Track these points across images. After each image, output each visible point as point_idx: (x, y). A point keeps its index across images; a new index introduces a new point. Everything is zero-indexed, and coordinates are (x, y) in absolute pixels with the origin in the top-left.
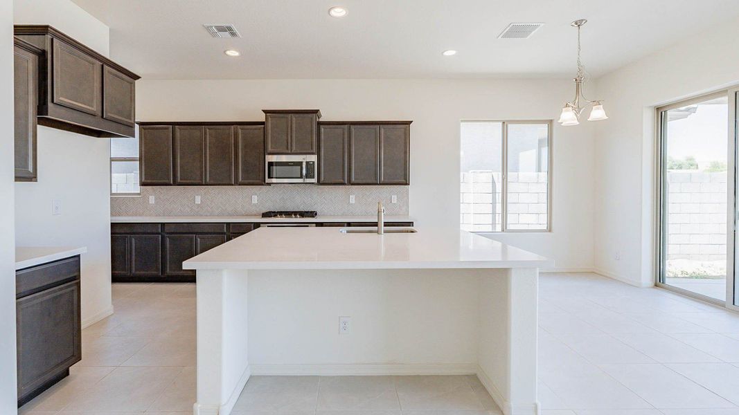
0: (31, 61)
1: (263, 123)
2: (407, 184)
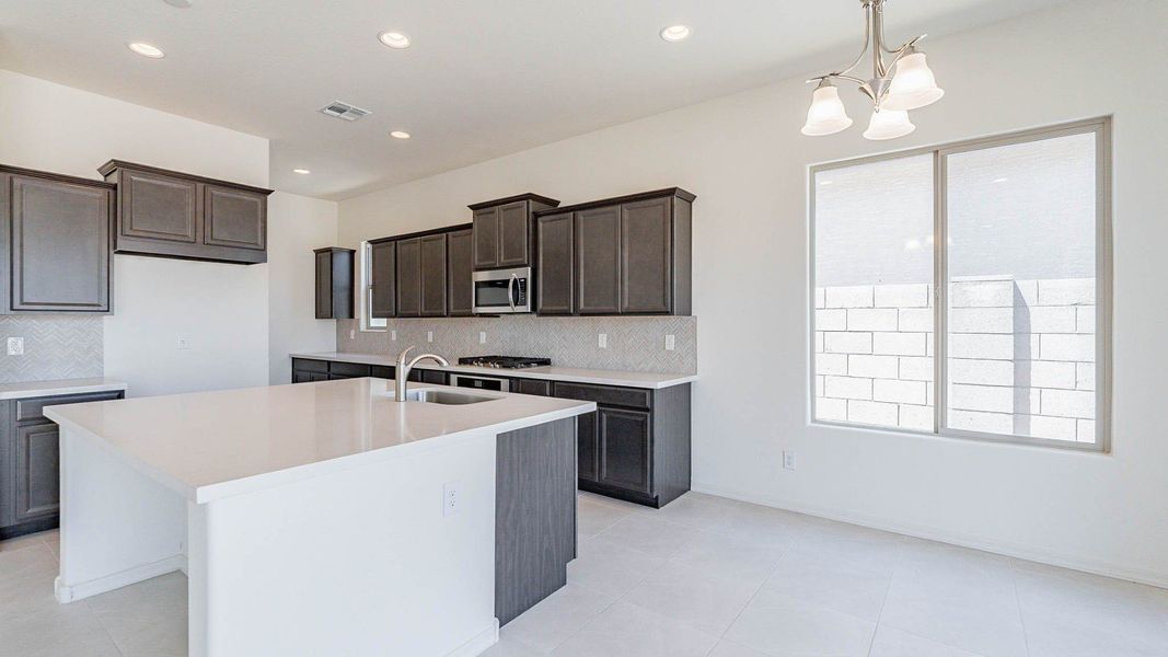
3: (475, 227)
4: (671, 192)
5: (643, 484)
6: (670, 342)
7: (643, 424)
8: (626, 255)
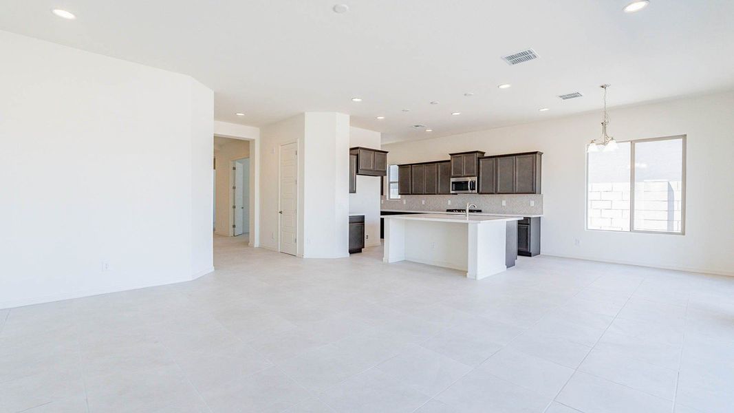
0: (355, 158)
1: (449, 161)
3: (452, 161)
4: (536, 153)
5: (527, 247)
6: (532, 203)
7: (527, 229)
8: (517, 173)
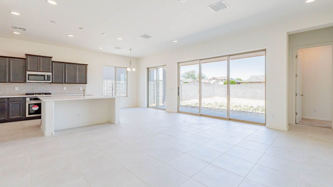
2: (86, 83)
